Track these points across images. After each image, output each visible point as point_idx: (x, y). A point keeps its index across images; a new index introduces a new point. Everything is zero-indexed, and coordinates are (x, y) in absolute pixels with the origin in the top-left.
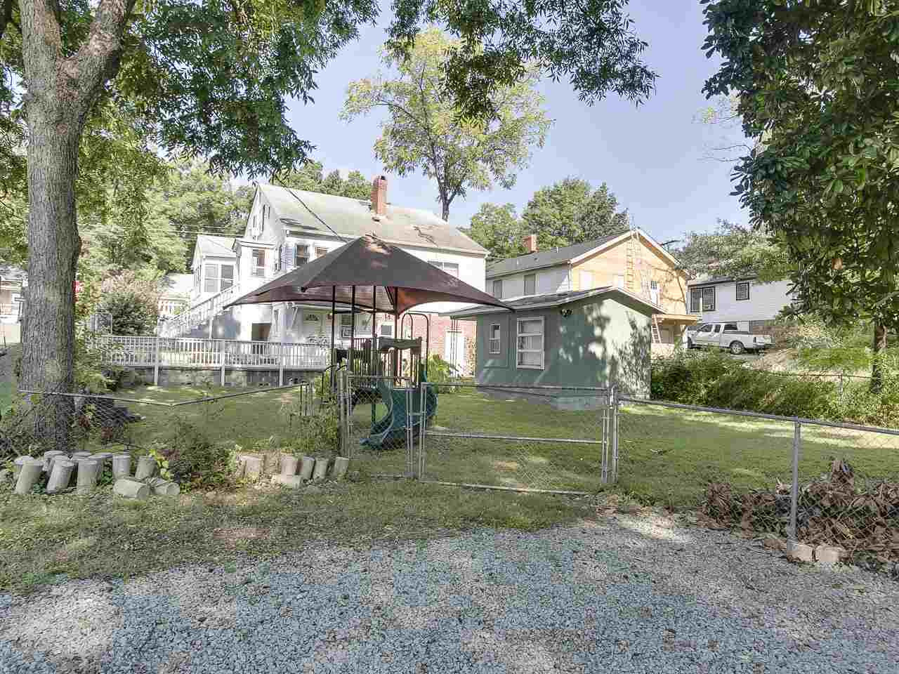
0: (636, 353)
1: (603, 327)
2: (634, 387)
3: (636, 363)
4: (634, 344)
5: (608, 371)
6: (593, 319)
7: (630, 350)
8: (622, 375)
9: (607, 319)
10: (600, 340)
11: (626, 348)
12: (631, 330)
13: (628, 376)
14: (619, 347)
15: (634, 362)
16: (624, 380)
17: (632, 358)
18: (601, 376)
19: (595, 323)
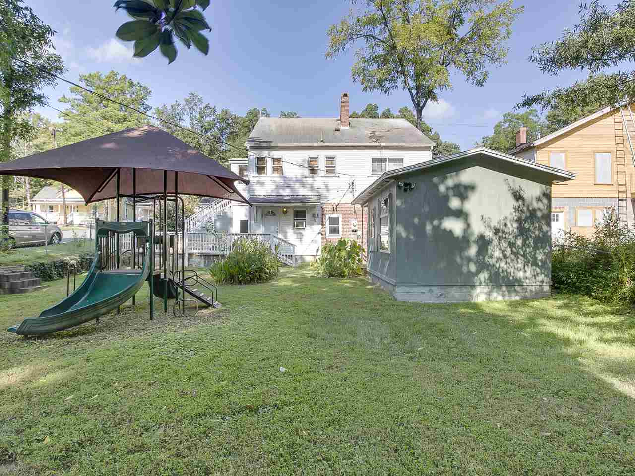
0: (522, 231)
1: (463, 198)
2: (521, 274)
3: (524, 244)
4: (519, 220)
5: (473, 251)
6: (448, 189)
7: (513, 227)
8: (499, 259)
9: (471, 188)
10: (460, 214)
11: (505, 225)
12: (513, 203)
13: (509, 260)
14: (494, 223)
15: (519, 242)
16: (503, 264)
17: (516, 237)
18: (462, 258)
19: (451, 193)
